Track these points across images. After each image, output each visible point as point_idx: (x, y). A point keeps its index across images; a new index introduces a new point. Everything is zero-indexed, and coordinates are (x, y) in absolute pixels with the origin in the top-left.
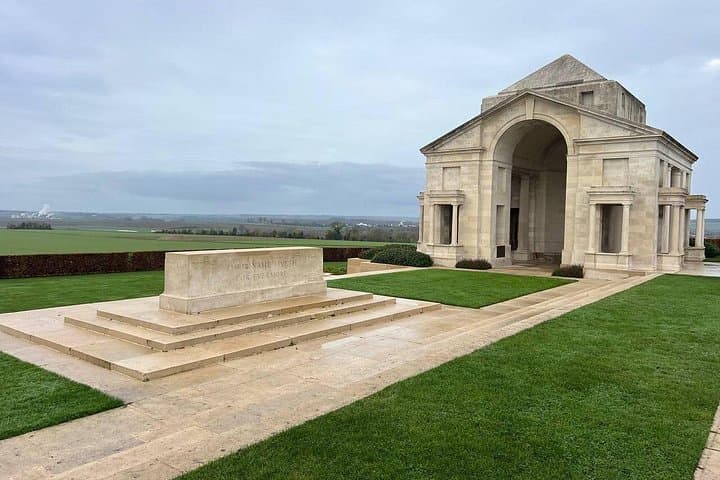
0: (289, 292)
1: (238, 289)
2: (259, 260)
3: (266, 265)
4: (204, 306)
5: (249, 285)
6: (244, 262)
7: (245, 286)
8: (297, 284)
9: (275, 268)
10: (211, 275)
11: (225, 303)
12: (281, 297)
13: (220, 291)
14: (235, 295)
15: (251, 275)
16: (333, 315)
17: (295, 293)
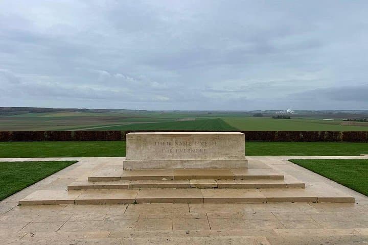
0: (208, 164)
1: (163, 158)
2: (180, 140)
3: (188, 144)
4: (135, 166)
5: (173, 156)
6: (168, 141)
7: (169, 156)
8: (216, 159)
9: (195, 147)
10: (142, 147)
11: (151, 166)
12: (200, 167)
13: (148, 158)
14: (159, 162)
15: (174, 149)
16: (216, 188)
17: (213, 165)
